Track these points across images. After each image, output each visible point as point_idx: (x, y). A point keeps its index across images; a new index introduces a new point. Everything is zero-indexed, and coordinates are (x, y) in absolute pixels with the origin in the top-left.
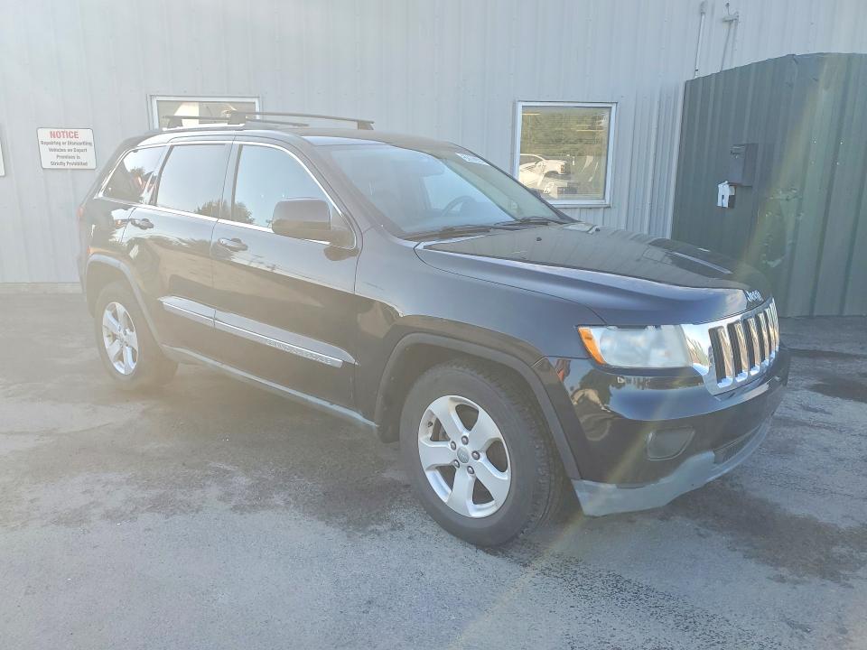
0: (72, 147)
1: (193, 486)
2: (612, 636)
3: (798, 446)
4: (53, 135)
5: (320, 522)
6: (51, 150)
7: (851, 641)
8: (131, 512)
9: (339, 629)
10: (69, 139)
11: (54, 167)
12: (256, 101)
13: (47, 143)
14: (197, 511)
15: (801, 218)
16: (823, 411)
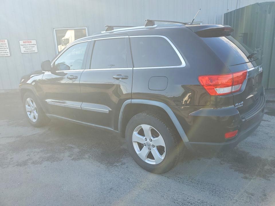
0: (30, 46)
1: (61, 152)
2: (188, 198)
3: (258, 133)
4: (24, 42)
5: (99, 163)
6: (24, 47)
7: (267, 198)
8: (41, 161)
9: (100, 198)
10: (29, 44)
11: (25, 52)
12: (86, 28)
13: (22, 45)
14: (61, 160)
15: (262, 57)
16: (267, 121)
